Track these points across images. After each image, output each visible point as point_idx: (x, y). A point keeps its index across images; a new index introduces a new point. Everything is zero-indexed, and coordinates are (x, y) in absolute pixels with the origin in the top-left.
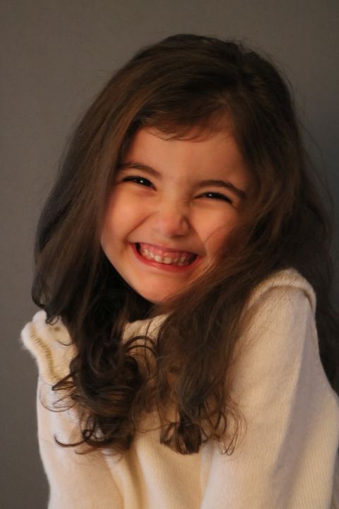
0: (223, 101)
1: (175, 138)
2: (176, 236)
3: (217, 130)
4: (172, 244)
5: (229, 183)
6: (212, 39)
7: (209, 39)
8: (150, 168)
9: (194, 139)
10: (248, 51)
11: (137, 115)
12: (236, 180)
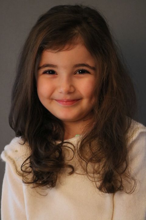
0: (76, 31)
1: (60, 51)
2: (69, 93)
3: (77, 44)
4: (68, 97)
5: (87, 64)
6: (68, 6)
7: (67, 6)
8: (52, 65)
9: (67, 50)
10: (85, 7)
11: (40, 45)
12: (90, 63)
